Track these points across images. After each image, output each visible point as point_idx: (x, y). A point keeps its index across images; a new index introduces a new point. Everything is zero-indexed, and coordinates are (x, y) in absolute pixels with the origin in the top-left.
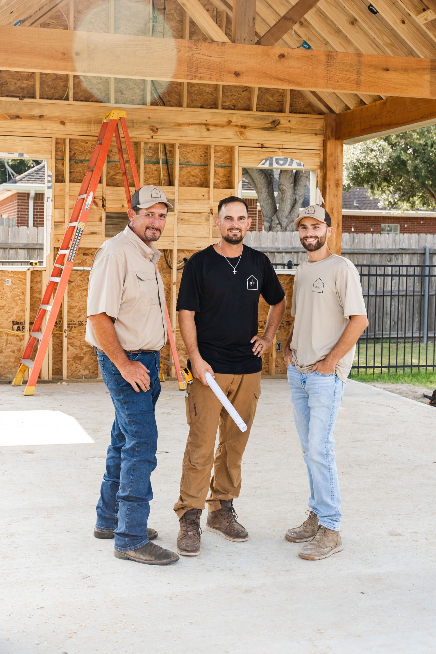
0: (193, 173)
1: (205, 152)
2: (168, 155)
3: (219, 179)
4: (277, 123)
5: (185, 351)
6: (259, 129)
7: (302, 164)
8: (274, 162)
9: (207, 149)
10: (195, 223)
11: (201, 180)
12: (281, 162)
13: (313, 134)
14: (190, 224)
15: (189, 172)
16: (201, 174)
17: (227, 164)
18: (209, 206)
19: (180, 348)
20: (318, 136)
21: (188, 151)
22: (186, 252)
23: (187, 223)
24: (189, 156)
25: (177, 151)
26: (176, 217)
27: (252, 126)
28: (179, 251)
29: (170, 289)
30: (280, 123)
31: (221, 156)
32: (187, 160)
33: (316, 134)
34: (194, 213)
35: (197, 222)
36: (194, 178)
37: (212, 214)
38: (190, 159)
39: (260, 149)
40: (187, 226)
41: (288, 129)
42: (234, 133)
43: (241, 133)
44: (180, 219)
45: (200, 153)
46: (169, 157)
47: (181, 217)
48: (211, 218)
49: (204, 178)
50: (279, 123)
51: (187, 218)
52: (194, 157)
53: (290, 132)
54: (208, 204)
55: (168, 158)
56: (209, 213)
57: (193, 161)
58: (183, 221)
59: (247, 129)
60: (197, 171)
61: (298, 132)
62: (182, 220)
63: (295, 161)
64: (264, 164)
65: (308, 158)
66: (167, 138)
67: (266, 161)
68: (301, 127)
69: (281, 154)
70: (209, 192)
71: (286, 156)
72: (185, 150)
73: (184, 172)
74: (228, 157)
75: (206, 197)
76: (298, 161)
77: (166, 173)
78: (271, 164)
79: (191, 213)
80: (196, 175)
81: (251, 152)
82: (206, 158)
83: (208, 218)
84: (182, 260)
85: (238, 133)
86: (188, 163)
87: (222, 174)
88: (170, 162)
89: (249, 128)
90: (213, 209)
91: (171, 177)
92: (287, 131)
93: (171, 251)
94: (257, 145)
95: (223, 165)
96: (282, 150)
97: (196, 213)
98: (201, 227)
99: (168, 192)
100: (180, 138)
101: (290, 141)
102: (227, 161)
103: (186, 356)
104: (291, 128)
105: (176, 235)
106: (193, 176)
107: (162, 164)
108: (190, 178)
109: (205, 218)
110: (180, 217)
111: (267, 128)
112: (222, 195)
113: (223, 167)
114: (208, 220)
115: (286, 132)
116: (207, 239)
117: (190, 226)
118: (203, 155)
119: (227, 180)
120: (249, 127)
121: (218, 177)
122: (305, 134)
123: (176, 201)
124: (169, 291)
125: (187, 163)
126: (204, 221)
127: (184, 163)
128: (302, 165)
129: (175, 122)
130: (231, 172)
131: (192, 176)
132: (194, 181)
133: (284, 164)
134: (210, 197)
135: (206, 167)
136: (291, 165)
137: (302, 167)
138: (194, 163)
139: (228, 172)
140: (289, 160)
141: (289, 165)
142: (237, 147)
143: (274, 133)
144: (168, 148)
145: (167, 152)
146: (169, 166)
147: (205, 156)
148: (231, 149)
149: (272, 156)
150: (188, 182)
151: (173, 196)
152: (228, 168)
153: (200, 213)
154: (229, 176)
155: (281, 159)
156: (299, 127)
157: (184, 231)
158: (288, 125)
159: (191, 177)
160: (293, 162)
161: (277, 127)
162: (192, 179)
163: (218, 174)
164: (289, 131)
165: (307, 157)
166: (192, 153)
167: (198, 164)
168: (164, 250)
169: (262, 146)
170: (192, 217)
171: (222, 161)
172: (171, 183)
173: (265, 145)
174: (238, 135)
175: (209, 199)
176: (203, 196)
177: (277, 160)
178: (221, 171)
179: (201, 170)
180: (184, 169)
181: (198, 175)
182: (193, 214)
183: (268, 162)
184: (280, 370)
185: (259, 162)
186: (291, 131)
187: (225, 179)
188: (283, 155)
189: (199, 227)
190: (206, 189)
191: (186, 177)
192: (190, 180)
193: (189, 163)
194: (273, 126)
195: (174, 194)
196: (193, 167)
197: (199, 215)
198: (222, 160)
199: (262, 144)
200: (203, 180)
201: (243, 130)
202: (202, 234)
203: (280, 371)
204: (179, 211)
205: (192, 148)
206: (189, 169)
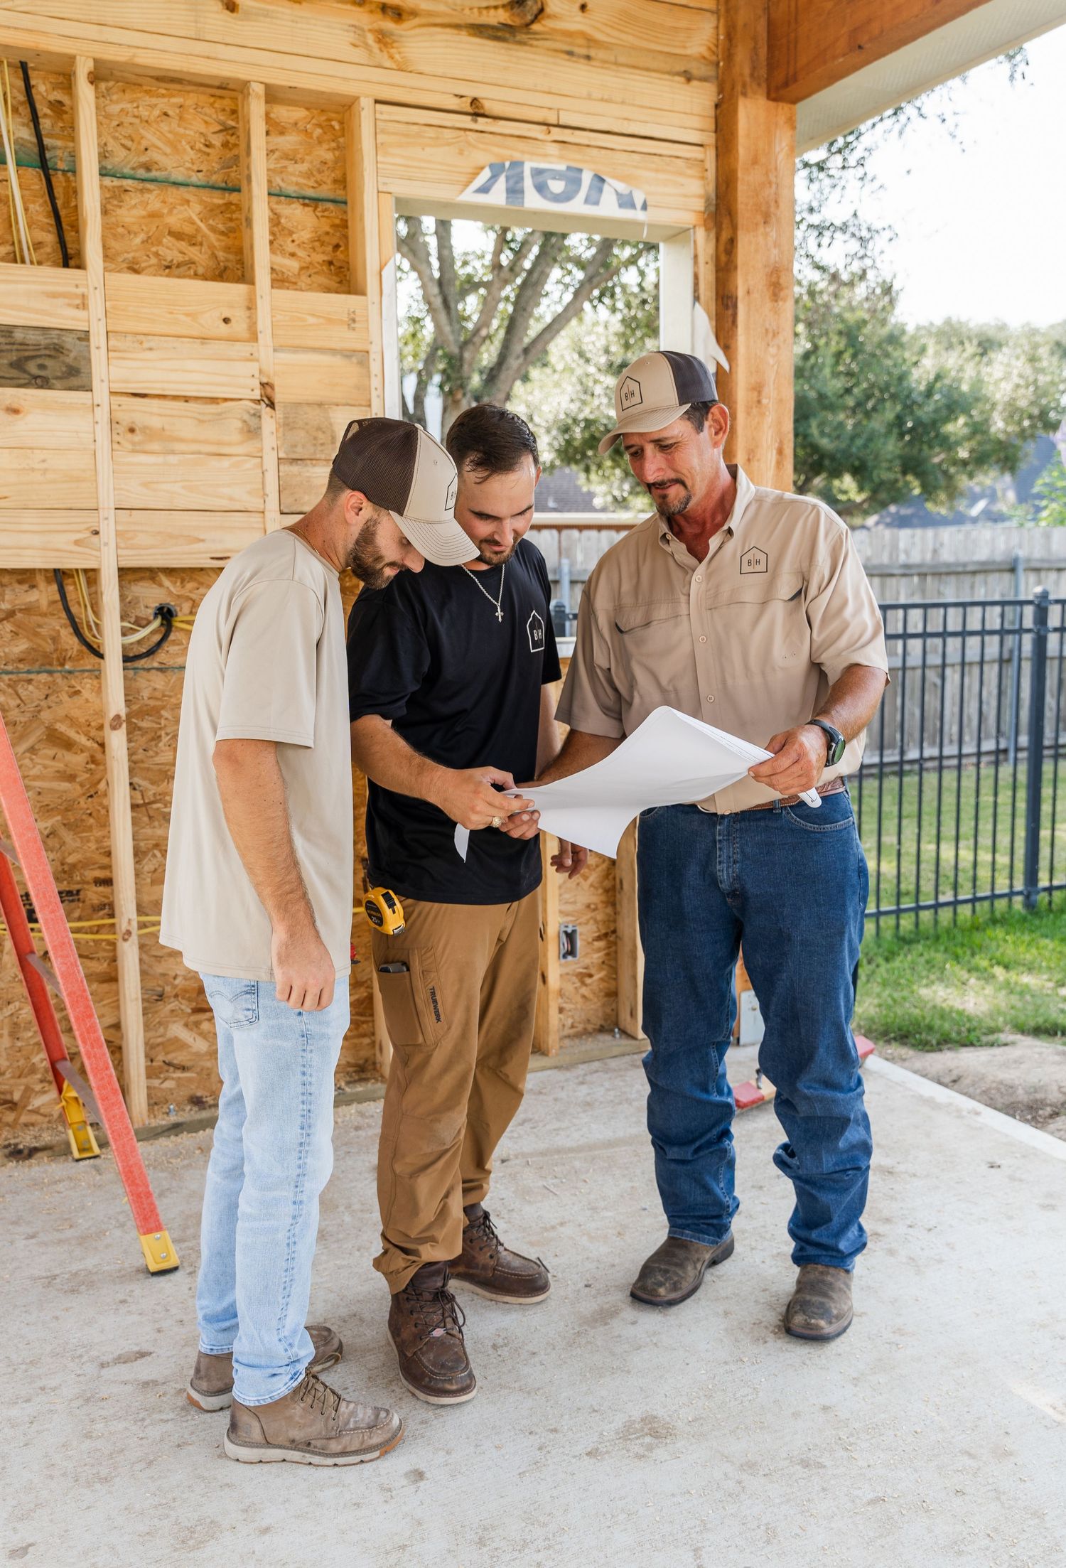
0: (173, 221)
1: (226, 129)
2: (45, 124)
3: (293, 255)
4: (535, 9)
5: (190, 1000)
6: (457, 26)
7: (639, 199)
8: (528, 183)
9: (234, 112)
10: (194, 447)
11: (214, 256)
12: (557, 186)
13: (678, 74)
14: (173, 452)
15: (153, 215)
16: (213, 229)
17: (326, 191)
18: (253, 368)
19: (168, 989)
20: (695, 83)
21: (144, 113)
22: (166, 582)
23: (155, 446)
24: (150, 137)
25: (85, 93)
26: (102, 415)
27: (430, 14)
28: (127, 574)
29: (102, 745)
30: (548, 10)
31: (296, 151)
32: (143, 159)
33: (688, 77)
34: (187, 399)
35: (206, 442)
36: (183, 245)
37: (272, 405)
38: (154, 155)
39: (466, 121)
40: (160, 459)
41: (581, 41)
42: (351, 37)
43: (384, 39)
44: (121, 429)
45: (202, 128)
46: (51, 136)
47: (126, 418)
48: (269, 423)
49: (227, 249)
50: (542, 10)
51: (156, 422)
52: (174, 146)
53: (588, 58)
54: (251, 358)
55: (47, 141)
56: (258, 402)
57: (177, 164)
58: (137, 438)
59: (406, 25)
60: (194, 211)
61: (622, 59)
62: (132, 430)
63: (614, 186)
64: (484, 189)
65: (661, 176)
66: (26, 21)
67: (494, 178)
68: (631, 39)
69: (553, 149)
70: (251, 307)
71: (575, 157)
72: (129, 106)
73: (130, 212)
74: (329, 156)
75: (239, 326)
76: (622, 187)
77: (40, 209)
78: (515, 191)
79: (175, 398)
80: (188, 229)
81: (431, 132)
82: (229, 155)
83: (253, 422)
84: (150, 612)
85: (370, 39)
86: (148, 169)
87: (305, 235)
88: (58, 159)
89: (416, 21)
90: (277, 382)
91: (69, 235)
92: (577, 50)
93: (92, 575)
94: (453, 103)
95: (310, 193)
96: (557, 134)
97: (197, 398)
98: (226, 463)
99: (54, 295)
100: (92, 32)
101: (589, 97)
102: (328, 177)
103: (194, 1018)
104: (591, 41)
105: (107, 501)
106: (178, 236)
107: (19, 164)
108: (160, 243)
109: (239, 424)
110: (119, 416)
111: (493, 27)
112: (311, 320)
113: (313, 202)
114: (252, 432)
115: (570, 53)
116: (256, 518)
117: (173, 459)
118: (217, 141)
119: (331, 263)
120: (414, 13)
121: (291, 247)
122: (648, 69)
123: (98, 339)
124: (99, 756)
125: (141, 173)
126: (236, 437)
127: (127, 171)
128: (639, 204)
130: (344, 225)
131: (171, 233)
132: (180, 258)
133: (565, 197)
134: (260, 326)
135: (234, 197)
136: (597, 203)
137: (639, 215)
138: (178, 176)
139: (334, 226)
140: (587, 177)
141: (587, 201)
142: (366, 103)
143: (521, 53)
144: (42, 88)
145: (42, 109)
146: (58, 179)
147: (225, 145)
148: (341, 123)
149: (517, 156)
150: (154, 261)
151: (81, 314)
152: (330, 205)
153: (214, 400)
154: (337, 247)
155: (557, 175)
156: (623, 36)
157: (145, 485)
158: (576, 22)
159: (168, 240)
160: (600, 191)
161: (535, 27)
162: (171, 250)
163: (291, 233)
164: (583, 51)
165: (657, 171)
166: (164, 127)
167: (195, 178)
168: (56, 571)
169: (476, 111)
170: (182, 421)
171: (301, 174)
172: (69, 257)
173: (489, 107)
174: (367, 46)
175: (254, 337)
176: (226, 321)
177: (537, 173)
178: (303, 220)
179: (212, 211)
180: (133, 199)
181: (198, 230)
182: (181, 404)
183: (501, 185)
185: (464, 178)
186: (592, 53)
187: (320, 258)
188: (562, 157)
189: (214, 463)
190: (236, 291)
191: (142, 236)
192: (162, 251)
193: (154, 174)
194: (517, 22)
195: (84, 306)
196: (173, 194)
197: (212, 408)
198: (304, 167)
199: (474, 101)
200: (221, 255)
201: (388, 25)
202: (231, 499)
204: (117, 387)
205: (162, 104)
206: (154, 200)
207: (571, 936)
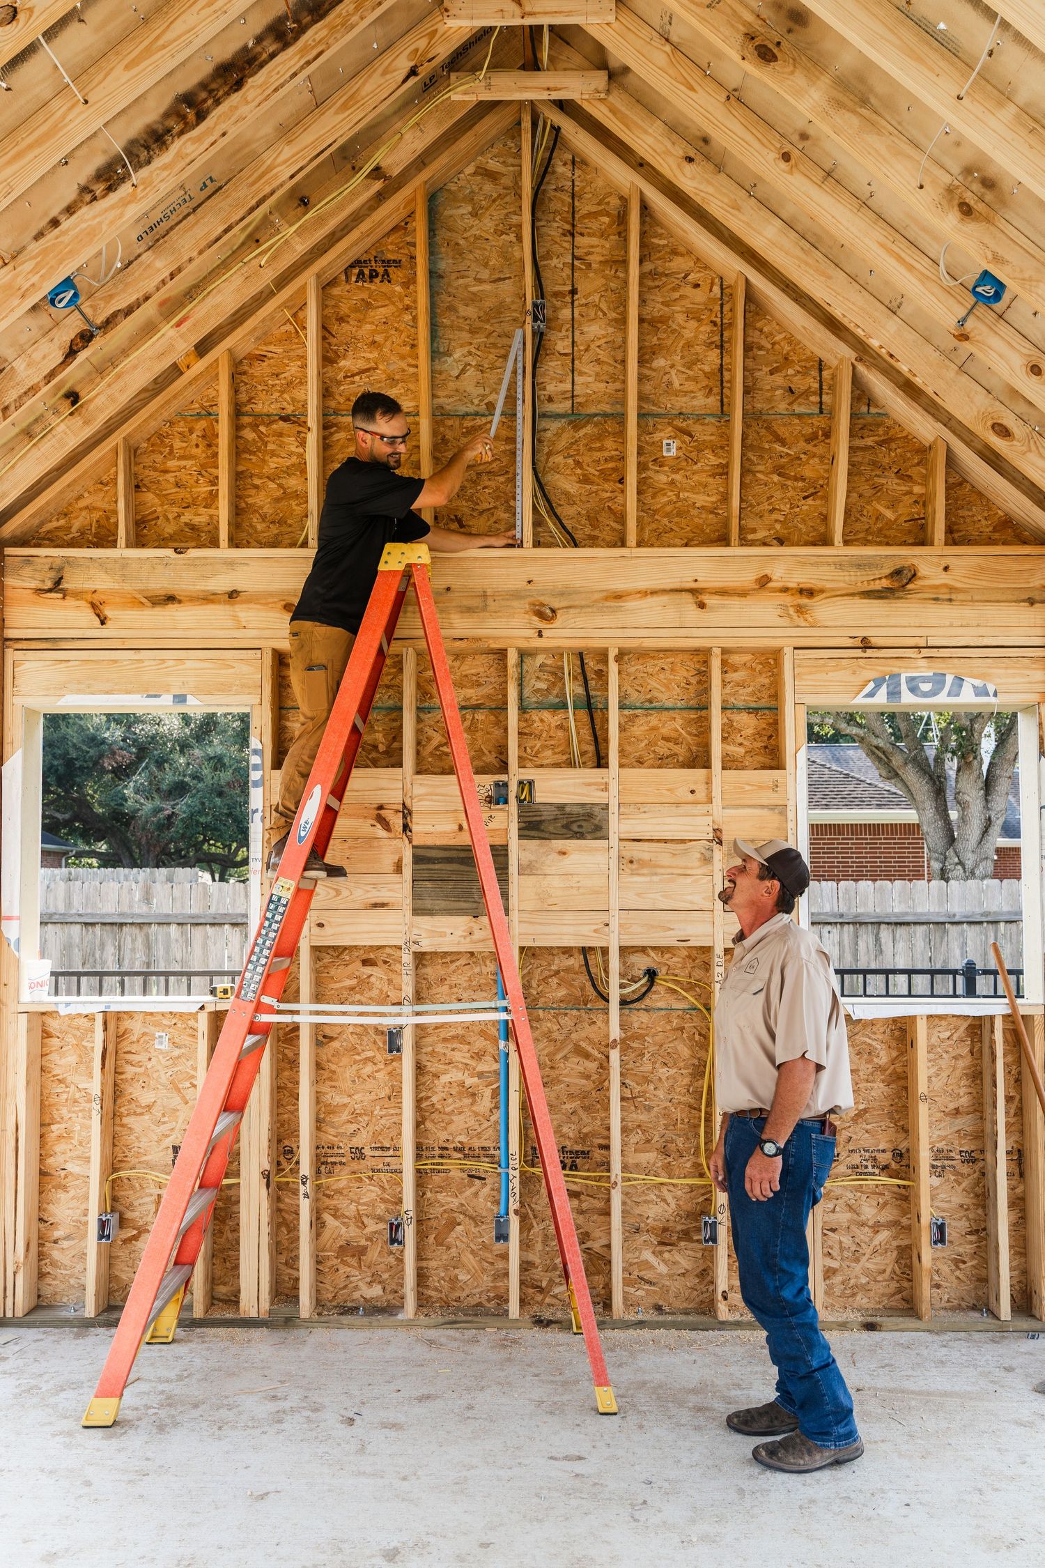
0: (665, 731)
1: (700, 673)
2: (592, 683)
3: (741, 744)
4: (909, 575)
5: (657, 1235)
6: (852, 595)
7: (991, 689)
8: (904, 687)
9: (705, 662)
10: (669, 871)
11: (690, 749)
12: (926, 687)
13: (1023, 601)
14: (656, 874)
15: (654, 729)
16: (690, 734)
17: (764, 703)
18: (709, 820)
19: (642, 1225)
20: (1037, 605)
21: (650, 670)
22: (652, 953)
23: (645, 871)
24: (653, 683)
25: (613, 667)
26: (614, 853)
27: (833, 590)
28: (623, 950)
29: (608, 1057)
30: (919, 574)
31: (744, 681)
32: (648, 696)
33: (1031, 602)
34: (666, 841)
35: (677, 867)
36: (671, 745)
37: (720, 843)
38: (656, 694)
39: (858, 653)
40: (648, 879)
41: (945, 590)
42: (779, 612)
43: (800, 610)
44: (624, 861)
45: (685, 674)
46: (595, 690)
47: (628, 855)
48: (718, 854)
49: (698, 745)
50: (914, 575)
51: (646, 856)
52: (667, 687)
53: (950, 600)
54: (708, 814)
55: (592, 693)
56: (711, 841)
57: (666, 697)
58: (634, 866)
59: (816, 599)
60: (678, 724)
61: (976, 598)
62: (631, 862)
63: (969, 683)
64: (871, 694)
65: (1010, 671)
66: (581, 633)
67: (878, 686)
68: (985, 584)
69: (923, 663)
70: (708, 782)
71: (939, 667)
72: (640, 667)
73: (638, 729)
74: (767, 681)
75: (701, 795)
76: (978, 683)
77: (586, 733)
78: (894, 694)
79: (659, 841)
80: (674, 735)
81: (833, 663)
82: (701, 688)
83: (708, 854)
84: (641, 973)
85: (791, 611)
86: (651, 702)
87: (750, 731)
88: (597, 702)
89: (824, 595)
90: (724, 828)
91: (602, 746)
92: (941, 596)
93: (605, 951)
94: (849, 643)
95: (754, 705)
96: (925, 652)
97: (672, 841)
98: (689, 880)
99: (589, 785)
100: (619, 633)
101: (951, 626)
102: (765, 694)
103: (658, 1248)
104: (952, 589)
105: (614, 905)
106: (667, 739)
107: (575, 708)
108: (656, 745)
109: (699, 855)
110: (624, 853)
111: (878, 591)
112: (748, 788)
113: (754, 711)
114: (707, 860)
115: (936, 599)
116: (708, 915)
117: (655, 878)
118: (694, 681)
119: (766, 747)
120: (822, 591)
121: (740, 740)
122: (998, 601)
123: (613, 808)
124: (605, 1064)
125: (647, 705)
126: (697, 864)
127: (638, 705)
128: (991, 693)
129: (604, 588)
130: (776, 722)
131: (663, 738)
132: (669, 753)
133: (933, 693)
134: (714, 794)
135: (704, 713)
136: (958, 695)
137: (992, 700)
138: (669, 704)
139: (769, 724)
140: (949, 679)
141: (949, 695)
142: (788, 651)
143: (899, 604)
144: (591, 664)
145: (590, 675)
146: (598, 716)
147: (699, 682)
148: (775, 660)
149: (896, 670)
150: (652, 756)
151: (605, 794)
152: (767, 712)
153: (683, 841)
154: (771, 736)
155: (925, 680)
156: (977, 582)
157: (638, 895)
158: (944, 579)
159: (661, 743)
160: (961, 686)
161: (909, 586)
162: (663, 749)
163: (740, 731)
164: (947, 596)
165: (1006, 668)
166: (662, 676)
167: (679, 705)
168: (583, 948)
169: (866, 644)
170: (663, 855)
171: (748, 694)
172: (601, 761)
173: (874, 641)
174: (789, 616)
175: (710, 800)
176: (692, 792)
177: (910, 680)
178: (748, 723)
179: (689, 722)
180: (641, 720)
181: (680, 735)
182: (663, 845)
183: (884, 690)
184: (946, 1297)
185: (856, 689)
186: (953, 597)
187: (759, 745)
188: (929, 668)
189: (682, 880)
190: (700, 773)
191: (646, 742)
192: (657, 749)
193: (654, 704)
194: (896, 585)
195: (606, 789)
196: (665, 715)
197: (682, 846)
198: (749, 690)
199: (864, 639)
200: (694, 748)
201: (804, 601)
202: (692, 903)
203: (948, 1301)
204: (623, 836)
205: (661, 663)
206: (654, 720)
207: (941, 1228)
